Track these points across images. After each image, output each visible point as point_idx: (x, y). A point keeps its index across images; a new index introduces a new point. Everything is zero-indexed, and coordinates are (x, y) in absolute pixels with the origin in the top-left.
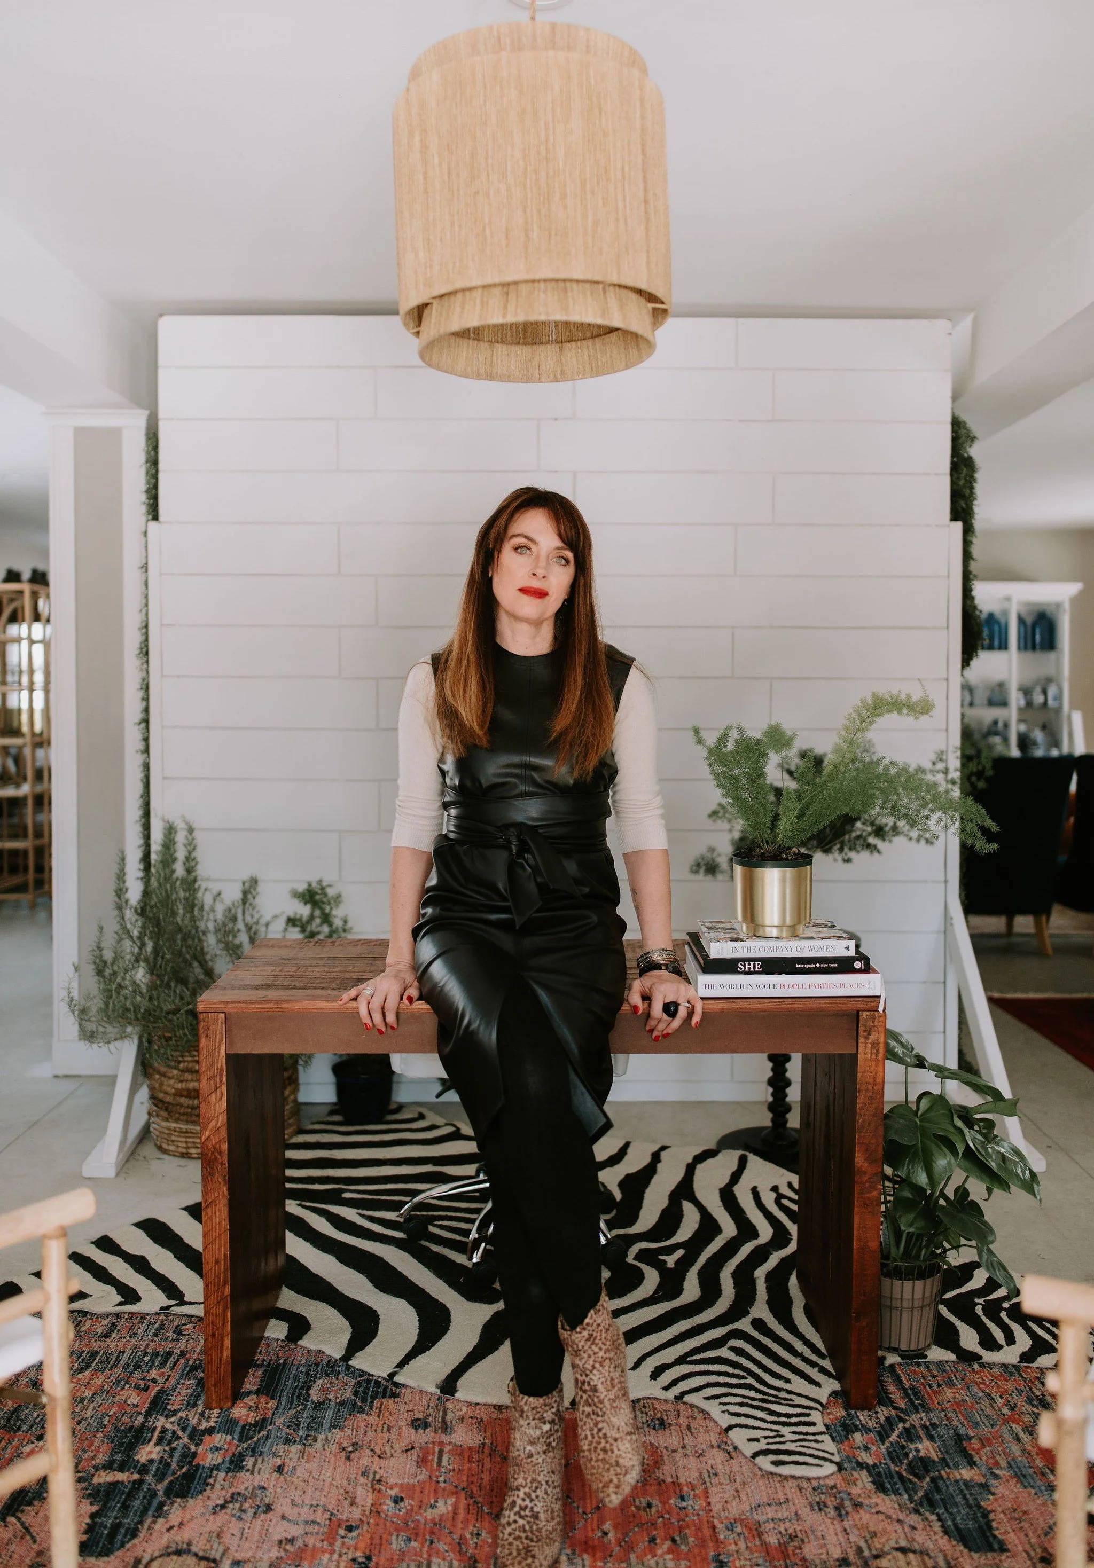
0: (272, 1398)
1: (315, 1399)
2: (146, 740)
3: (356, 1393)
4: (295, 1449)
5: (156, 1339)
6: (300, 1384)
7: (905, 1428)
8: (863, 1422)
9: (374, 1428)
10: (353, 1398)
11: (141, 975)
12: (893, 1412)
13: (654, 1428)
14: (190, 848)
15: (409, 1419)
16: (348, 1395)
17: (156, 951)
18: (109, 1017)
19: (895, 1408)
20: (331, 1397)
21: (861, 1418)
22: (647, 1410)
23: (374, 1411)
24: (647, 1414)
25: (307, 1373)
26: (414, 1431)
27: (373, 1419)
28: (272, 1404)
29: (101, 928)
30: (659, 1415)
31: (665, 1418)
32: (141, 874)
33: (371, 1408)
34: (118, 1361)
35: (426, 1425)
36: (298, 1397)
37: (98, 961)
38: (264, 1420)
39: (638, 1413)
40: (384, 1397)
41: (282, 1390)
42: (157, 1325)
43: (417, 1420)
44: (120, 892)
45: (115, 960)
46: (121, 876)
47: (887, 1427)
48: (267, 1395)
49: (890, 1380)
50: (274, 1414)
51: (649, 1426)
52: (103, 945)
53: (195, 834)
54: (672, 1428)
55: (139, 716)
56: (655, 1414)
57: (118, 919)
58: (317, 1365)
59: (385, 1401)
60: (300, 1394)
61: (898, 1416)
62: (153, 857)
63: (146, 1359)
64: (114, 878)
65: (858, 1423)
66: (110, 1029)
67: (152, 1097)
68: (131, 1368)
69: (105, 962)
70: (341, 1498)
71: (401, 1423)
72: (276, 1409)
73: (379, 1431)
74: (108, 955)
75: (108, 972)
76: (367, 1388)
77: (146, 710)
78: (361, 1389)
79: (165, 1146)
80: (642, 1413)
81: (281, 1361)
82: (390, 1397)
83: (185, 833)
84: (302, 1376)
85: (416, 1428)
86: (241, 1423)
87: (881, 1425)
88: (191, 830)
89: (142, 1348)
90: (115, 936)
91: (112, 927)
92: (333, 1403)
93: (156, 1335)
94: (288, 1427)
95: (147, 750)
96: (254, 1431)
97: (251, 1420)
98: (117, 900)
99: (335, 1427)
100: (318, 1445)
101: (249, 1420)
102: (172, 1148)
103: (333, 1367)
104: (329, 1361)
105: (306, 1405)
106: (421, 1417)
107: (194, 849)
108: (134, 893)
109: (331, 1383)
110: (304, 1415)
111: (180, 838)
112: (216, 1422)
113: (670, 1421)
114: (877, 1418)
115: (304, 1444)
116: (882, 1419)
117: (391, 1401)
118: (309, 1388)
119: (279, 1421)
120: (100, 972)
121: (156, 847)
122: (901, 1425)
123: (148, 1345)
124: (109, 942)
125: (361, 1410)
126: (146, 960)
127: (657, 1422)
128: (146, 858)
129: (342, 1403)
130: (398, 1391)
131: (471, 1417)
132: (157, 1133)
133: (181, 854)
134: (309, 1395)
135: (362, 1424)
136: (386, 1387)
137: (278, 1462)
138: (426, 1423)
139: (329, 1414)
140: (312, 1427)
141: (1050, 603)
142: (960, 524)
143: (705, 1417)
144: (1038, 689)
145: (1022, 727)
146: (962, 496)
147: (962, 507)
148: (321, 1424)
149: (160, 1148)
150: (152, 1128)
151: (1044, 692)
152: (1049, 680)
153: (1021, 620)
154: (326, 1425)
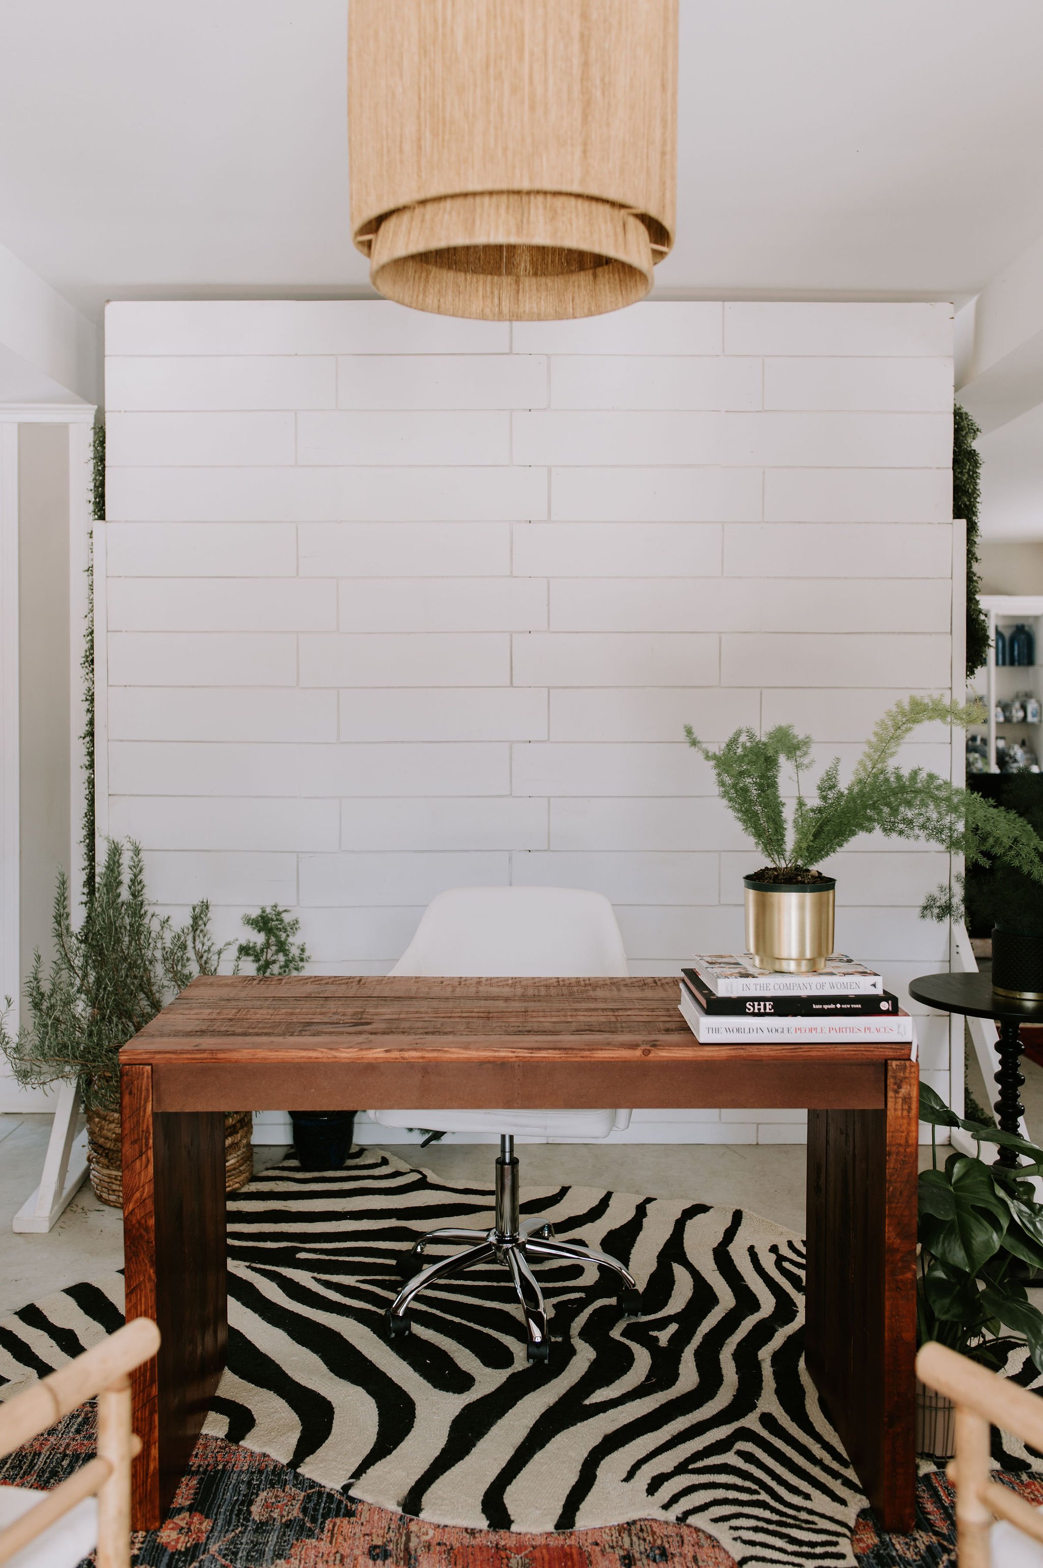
0: (207, 1517)
1: (257, 1518)
2: (91, 754)
3: (304, 1510)
5: (78, 1437)
6: (241, 1498)
8: (901, 1552)
9: (325, 1558)
10: (301, 1516)
11: (81, 1008)
12: (934, 1539)
13: (654, 1560)
14: (137, 871)
15: (366, 1547)
16: (296, 1513)
17: (99, 982)
18: (44, 1056)
19: (936, 1533)
20: (275, 1515)
21: (898, 1547)
22: (645, 1535)
23: (326, 1535)
24: (645, 1540)
25: (249, 1483)
26: (371, 1562)
27: (324, 1546)
28: (207, 1525)
29: (39, 957)
30: (659, 1542)
31: (667, 1546)
32: (85, 899)
33: (322, 1531)
34: (32, 1465)
35: (386, 1555)
36: (238, 1515)
37: (35, 993)
38: (196, 1546)
39: (635, 1539)
40: (337, 1515)
41: (218, 1508)
42: (80, 1419)
43: (376, 1547)
44: (61, 917)
45: (53, 992)
46: (62, 901)
47: (929, 1560)
48: (201, 1512)
49: (926, 1496)
50: (208, 1538)
51: (648, 1556)
52: (40, 976)
53: (142, 854)
54: (676, 1560)
55: (83, 729)
56: (655, 1541)
57: (58, 947)
58: (261, 1472)
59: (338, 1521)
60: (240, 1511)
61: (940, 1544)
62: (98, 879)
63: (65, 1463)
64: (52, 903)
65: (894, 1553)
66: (45, 1068)
67: (91, 1142)
68: (47, 1475)
69: (42, 995)
71: (357, 1552)
72: (212, 1531)
74: (46, 987)
75: (45, 1005)
76: (318, 1504)
77: (91, 723)
78: (311, 1505)
79: (105, 1195)
80: (639, 1538)
81: (220, 1467)
82: (345, 1516)
83: (131, 854)
84: (243, 1487)
85: (374, 1559)
86: (170, 1550)
88: (137, 851)
89: (62, 1449)
90: (54, 966)
91: (51, 956)
92: (278, 1524)
93: (78, 1431)
94: (224, 1556)
95: (91, 766)
96: (185, 1562)
97: (181, 1547)
98: (57, 927)
99: (279, 1557)
101: (179, 1547)
102: (113, 1198)
103: (279, 1475)
104: (275, 1467)
105: (246, 1529)
106: (380, 1543)
107: (140, 871)
108: (77, 918)
109: (276, 1497)
110: (244, 1541)
111: (126, 859)
112: (140, 1549)
113: (672, 1550)
114: (916, 1547)
116: (923, 1547)
117: (346, 1521)
118: (251, 1503)
119: (214, 1548)
120: (36, 1006)
121: (100, 869)
122: (945, 1557)
123: (68, 1445)
124: (47, 972)
125: (311, 1534)
126: (87, 992)
127: (657, 1552)
128: (90, 881)
129: (288, 1525)
130: (354, 1508)
131: (439, 1544)
132: (97, 1181)
133: (126, 877)
134: (250, 1513)
135: (312, 1553)
136: (340, 1502)
138: (386, 1551)
139: (273, 1538)
140: (252, 1557)
141: (1028, 617)
142: (963, 522)
143: (713, 1546)
144: (1017, 705)
145: (1001, 744)
146: (966, 493)
147: (965, 504)
148: (262, 1553)
149: (100, 1198)
150: (91, 1176)
151: (1024, 708)
152: (1028, 696)
153: (999, 634)
154: (269, 1554)
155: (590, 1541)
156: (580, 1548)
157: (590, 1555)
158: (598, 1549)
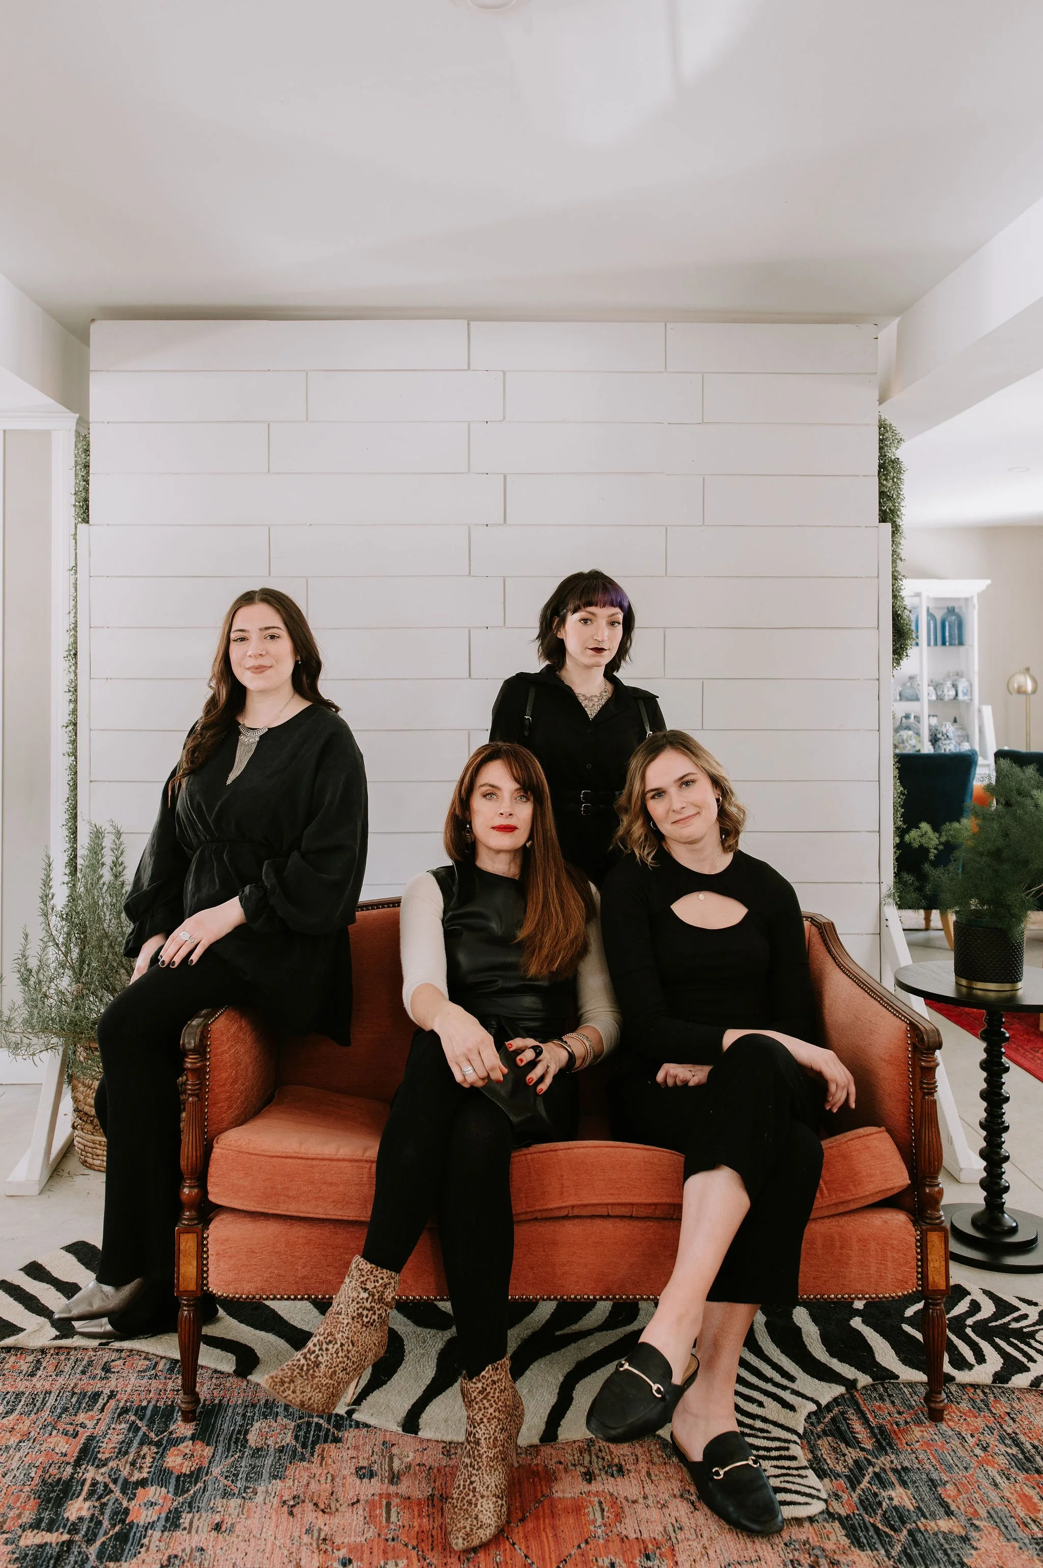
0: (208, 1445)
1: (253, 1445)
2: (74, 742)
3: (296, 1438)
4: (234, 1502)
5: (84, 1377)
6: (237, 1428)
7: (875, 1473)
8: (831, 1466)
9: (317, 1478)
10: (294, 1443)
11: (65, 982)
12: (861, 1454)
13: (612, 1476)
14: (118, 853)
15: (353, 1468)
16: (289, 1439)
17: (82, 961)
18: (33, 1028)
19: (863, 1449)
20: (269, 1442)
21: (829, 1461)
22: (604, 1454)
23: (316, 1458)
24: (603, 1459)
25: (244, 1415)
26: (358, 1481)
27: (315, 1468)
28: (208, 1451)
29: (27, 935)
30: (616, 1460)
31: (623, 1463)
32: (67, 879)
33: (312, 1455)
34: (44, 1403)
35: (372, 1475)
36: (236, 1443)
37: (22, 970)
38: (200, 1469)
39: (594, 1457)
40: (325, 1441)
41: (218, 1437)
42: (84, 1362)
43: (362, 1468)
44: (46, 898)
45: (40, 968)
46: (47, 883)
47: (856, 1471)
48: (203, 1440)
49: (854, 1418)
50: (210, 1462)
51: (606, 1472)
52: (27, 953)
53: (123, 837)
54: (631, 1475)
55: (66, 718)
56: (613, 1459)
57: (44, 925)
58: (254, 1406)
59: (326, 1446)
60: (237, 1439)
61: (866, 1459)
62: (80, 861)
63: (74, 1400)
64: (40, 884)
65: (826, 1467)
66: (34, 1040)
67: (77, 1110)
68: (59, 1411)
69: (30, 971)
70: (286, 1560)
71: (346, 1472)
72: (213, 1457)
73: (323, 1481)
74: (33, 964)
75: (32, 980)
76: (308, 1432)
77: (74, 712)
78: (302, 1433)
79: (90, 1160)
80: (598, 1457)
81: (217, 1401)
82: (332, 1442)
83: (113, 837)
84: (239, 1418)
85: (361, 1478)
86: (176, 1473)
87: (850, 1470)
88: (119, 834)
89: (70, 1388)
90: (41, 943)
91: (37, 933)
92: (272, 1450)
93: (83, 1372)
94: (226, 1477)
95: (74, 754)
96: (190, 1482)
97: (186, 1470)
98: (43, 907)
99: (275, 1477)
100: (259, 1499)
101: (184, 1471)
102: (97, 1162)
103: (271, 1408)
104: (267, 1401)
105: (243, 1454)
106: (365, 1465)
107: (122, 853)
108: (60, 898)
109: (270, 1427)
110: (243, 1464)
111: (108, 842)
112: (149, 1473)
113: (628, 1467)
114: (845, 1461)
115: (243, 1498)
116: (850, 1462)
117: (333, 1446)
118: (247, 1432)
119: (216, 1471)
120: (25, 981)
121: (81, 852)
122: (871, 1469)
123: (76, 1385)
124: (34, 950)
125: (303, 1459)
126: (72, 968)
127: (614, 1468)
128: (72, 862)
129: (281, 1450)
130: (340, 1434)
131: (419, 1465)
132: (82, 1147)
133: (108, 859)
134: (247, 1441)
135: (305, 1475)
136: (328, 1430)
137: (217, 1518)
138: (371, 1471)
139: (269, 1461)
140: (251, 1478)
141: (958, 599)
142: (888, 525)
143: (665, 1463)
144: (949, 684)
145: (934, 721)
146: (890, 498)
147: (890, 509)
148: (260, 1474)
149: (84, 1163)
150: (75, 1143)
151: (955, 686)
152: (959, 675)
153: (930, 615)
154: (266, 1475)
155: (554, 1461)
156: (546, 1466)
157: (554, 1472)
158: (561, 1467)
